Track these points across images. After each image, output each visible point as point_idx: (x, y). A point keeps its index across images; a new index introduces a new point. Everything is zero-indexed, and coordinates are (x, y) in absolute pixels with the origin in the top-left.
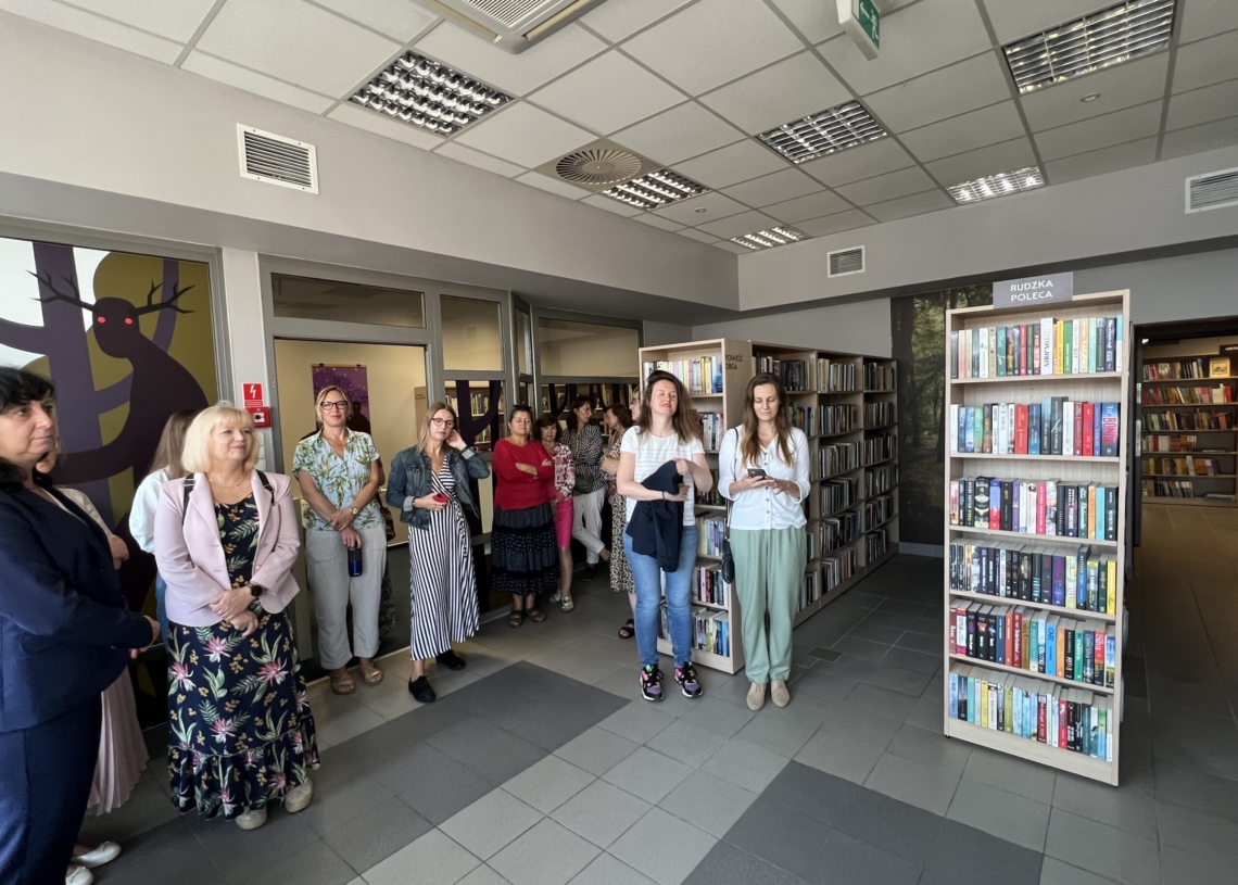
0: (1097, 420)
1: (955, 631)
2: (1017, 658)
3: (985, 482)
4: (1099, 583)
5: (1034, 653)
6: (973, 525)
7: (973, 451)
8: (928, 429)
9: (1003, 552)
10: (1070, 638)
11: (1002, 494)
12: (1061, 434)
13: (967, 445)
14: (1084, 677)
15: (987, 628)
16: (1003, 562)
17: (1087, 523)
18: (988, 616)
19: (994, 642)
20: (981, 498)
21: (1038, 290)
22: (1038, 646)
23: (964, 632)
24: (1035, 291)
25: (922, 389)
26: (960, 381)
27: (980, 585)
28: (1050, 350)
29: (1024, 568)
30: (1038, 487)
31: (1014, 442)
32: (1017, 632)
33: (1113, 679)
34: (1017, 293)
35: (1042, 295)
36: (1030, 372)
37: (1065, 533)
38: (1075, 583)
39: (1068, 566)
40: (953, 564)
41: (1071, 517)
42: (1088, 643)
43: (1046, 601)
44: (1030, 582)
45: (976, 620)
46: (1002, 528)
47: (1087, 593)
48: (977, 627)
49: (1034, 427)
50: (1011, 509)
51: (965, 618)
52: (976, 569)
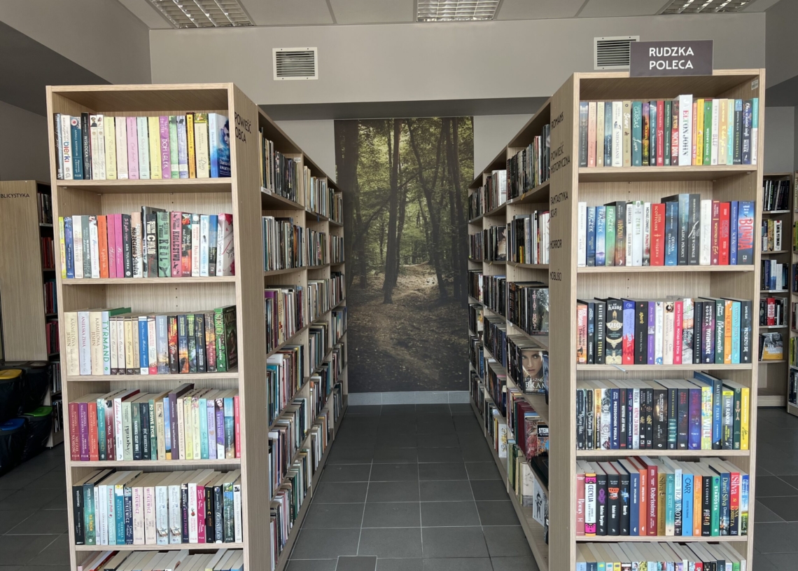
0: (734, 221)
1: (584, 504)
2: (652, 524)
3: (618, 304)
4: (734, 414)
5: (670, 514)
6: (604, 362)
7: (604, 264)
8: (375, 268)
9: (636, 392)
10: (707, 484)
11: (637, 318)
12: (698, 239)
13: (597, 256)
14: (721, 529)
15: (619, 494)
16: (636, 405)
17: (723, 344)
18: (619, 477)
19: (628, 510)
20: (614, 325)
21: (679, 58)
22: (675, 503)
23: (593, 505)
24: (675, 58)
25: (368, 225)
26: (590, 170)
27: (611, 439)
28: (689, 135)
29: (659, 409)
30: (675, 307)
31: (648, 251)
32: (653, 490)
33: (746, 525)
34: (656, 59)
35: (682, 65)
36: (667, 161)
37: (702, 361)
38: (710, 419)
39: (704, 399)
40: (581, 416)
41: (708, 340)
42: (725, 488)
43: (683, 445)
44: (665, 425)
45: (606, 487)
46: (636, 362)
47: (723, 428)
48: (607, 494)
49: (671, 231)
50: (646, 335)
51: (595, 485)
52: (605, 419)
